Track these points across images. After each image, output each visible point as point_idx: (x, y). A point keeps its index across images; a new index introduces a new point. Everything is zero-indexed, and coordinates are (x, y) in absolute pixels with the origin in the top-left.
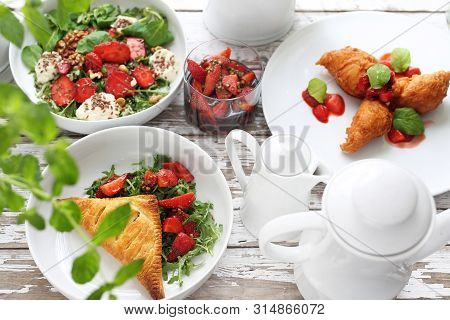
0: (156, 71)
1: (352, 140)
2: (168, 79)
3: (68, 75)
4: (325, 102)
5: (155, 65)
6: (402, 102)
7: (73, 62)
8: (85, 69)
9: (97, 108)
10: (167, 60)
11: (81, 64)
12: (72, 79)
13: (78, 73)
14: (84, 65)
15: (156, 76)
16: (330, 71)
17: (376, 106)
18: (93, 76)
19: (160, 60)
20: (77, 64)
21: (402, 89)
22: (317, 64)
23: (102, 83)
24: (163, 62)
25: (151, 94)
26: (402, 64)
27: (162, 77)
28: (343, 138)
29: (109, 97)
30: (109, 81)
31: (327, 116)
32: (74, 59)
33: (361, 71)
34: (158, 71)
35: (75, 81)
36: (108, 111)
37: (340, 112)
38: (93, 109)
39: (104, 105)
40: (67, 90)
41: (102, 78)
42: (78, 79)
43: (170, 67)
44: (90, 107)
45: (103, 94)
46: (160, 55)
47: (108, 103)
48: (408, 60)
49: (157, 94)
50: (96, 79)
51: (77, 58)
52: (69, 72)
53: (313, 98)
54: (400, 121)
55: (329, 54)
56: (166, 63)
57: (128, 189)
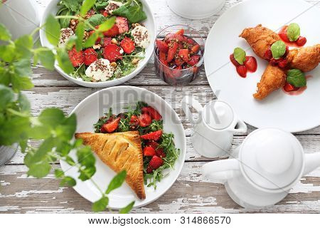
0: (136, 42)
1: (260, 93)
2: (144, 47)
4: (244, 63)
5: (135, 37)
6: (292, 66)
9: (99, 70)
10: (143, 34)
15: (136, 45)
16: (248, 42)
17: (276, 70)
18: (95, 47)
19: (138, 34)
21: (293, 58)
22: (240, 36)
23: (101, 52)
24: (140, 35)
25: (133, 58)
26: (294, 35)
27: (140, 45)
29: (106, 62)
31: (245, 73)
33: (267, 45)
35: (84, 51)
36: (106, 72)
37: (254, 70)
38: (96, 71)
39: (103, 68)
40: (78, 56)
41: (101, 48)
42: (85, 49)
43: (145, 39)
44: (94, 69)
45: (102, 60)
46: (138, 31)
47: (106, 66)
48: (298, 32)
49: (137, 58)
50: (97, 50)
53: (237, 61)
54: (291, 78)
55: (248, 30)
56: (142, 37)
57: (121, 126)
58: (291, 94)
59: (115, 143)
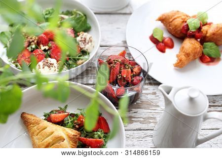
0: (81, 46)
2: (89, 51)
3: (28, 48)
4: (163, 42)
5: (80, 43)
6: (207, 39)
7: (31, 40)
8: (38, 44)
9: (46, 67)
10: (88, 39)
11: (36, 42)
12: (30, 50)
13: (34, 46)
14: (37, 42)
15: (81, 49)
16: (164, 24)
17: (193, 41)
18: (43, 48)
19: (83, 39)
20: (33, 41)
21: (207, 32)
22: (157, 20)
23: (49, 52)
24: (85, 40)
25: (78, 59)
26: (203, 20)
27: (85, 49)
28: (175, 60)
29: (53, 61)
30: (53, 51)
31: (165, 49)
32: (31, 38)
33: (183, 22)
34: (82, 46)
35: (32, 51)
36: (53, 69)
37: (171, 47)
38: (43, 68)
39: (50, 65)
40: (27, 57)
41: (48, 49)
42: (34, 50)
43: (90, 43)
44: (41, 67)
45: (49, 59)
46: (83, 37)
47: (53, 64)
48: (206, 18)
49: (82, 60)
50: (45, 50)
51: (34, 38)
52: (28, 46)
53: (156, 39)
54: (206, 51)
55: (163, 15)
56: (87, 41)
57: (67, 122)
58: (208, 65)
59: (52, 133)
